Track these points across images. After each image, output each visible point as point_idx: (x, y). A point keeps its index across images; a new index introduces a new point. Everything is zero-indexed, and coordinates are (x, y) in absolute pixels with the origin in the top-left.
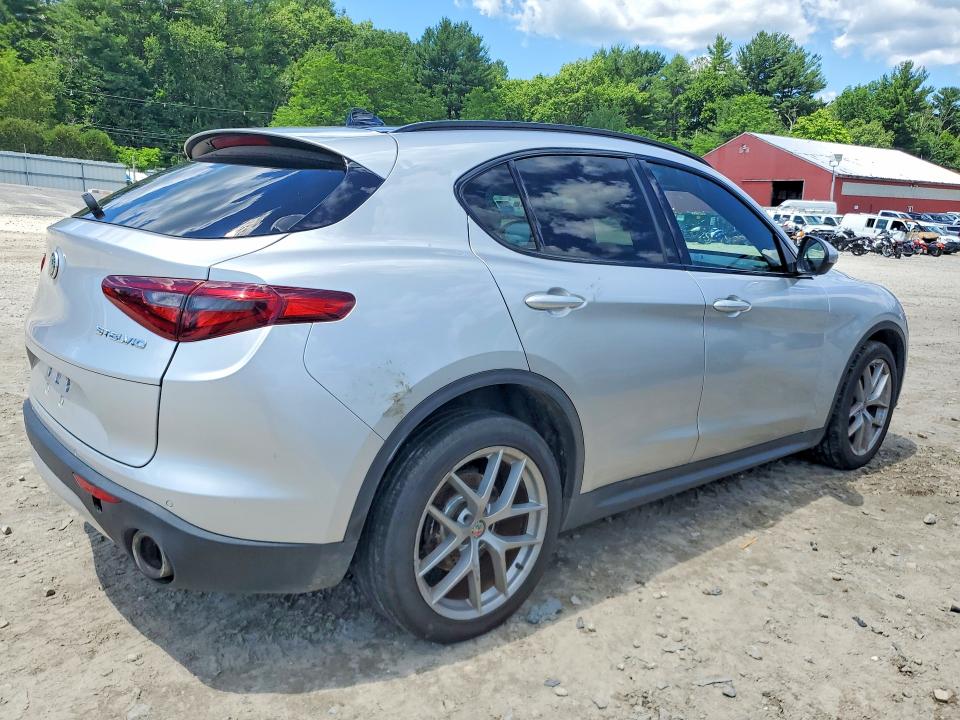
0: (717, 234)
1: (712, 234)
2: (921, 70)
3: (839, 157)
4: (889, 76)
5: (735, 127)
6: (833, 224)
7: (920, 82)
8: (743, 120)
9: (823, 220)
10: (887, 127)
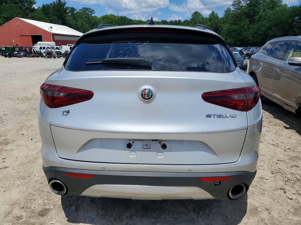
0: (23, 54)
1: (22, 54)
2: (64, 1)
3: (51, 28)
4: (55, 2)
5: (9, 16)
6: (59, 49)
7: (65, 5)
8: (11, 13)
9: (55, 48)
10: (59, 18)
